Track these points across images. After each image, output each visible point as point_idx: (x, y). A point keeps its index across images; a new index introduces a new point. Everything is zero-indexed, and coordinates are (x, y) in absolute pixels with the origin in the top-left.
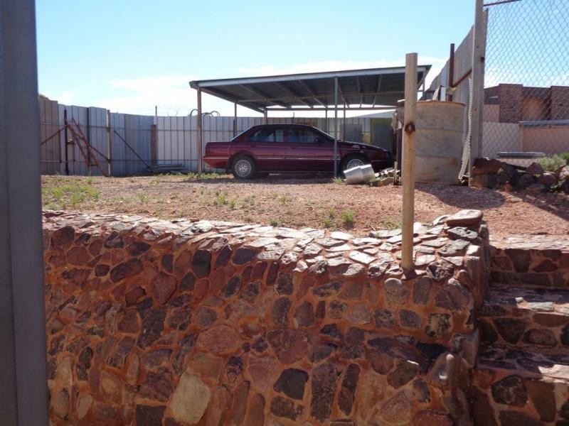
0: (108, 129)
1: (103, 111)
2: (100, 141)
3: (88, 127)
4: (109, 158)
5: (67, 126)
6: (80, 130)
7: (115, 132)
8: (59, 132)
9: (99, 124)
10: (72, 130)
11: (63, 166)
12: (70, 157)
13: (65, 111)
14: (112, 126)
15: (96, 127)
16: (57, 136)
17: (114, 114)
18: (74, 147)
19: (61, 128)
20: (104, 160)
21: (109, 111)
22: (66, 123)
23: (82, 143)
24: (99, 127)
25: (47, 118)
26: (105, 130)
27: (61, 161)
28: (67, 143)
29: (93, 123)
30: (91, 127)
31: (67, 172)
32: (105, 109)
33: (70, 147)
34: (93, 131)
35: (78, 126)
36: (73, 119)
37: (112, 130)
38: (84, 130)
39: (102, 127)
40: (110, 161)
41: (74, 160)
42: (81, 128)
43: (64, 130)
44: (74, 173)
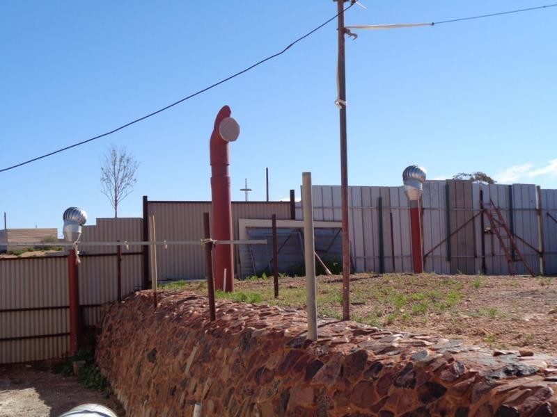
0: (539, 212)
1: (530, 188)
2: (528, 228)
3: (511, 210)
4: (540, 250)
5: (483, 211)
6: (499, 214)
7: (548, 214)
8: (473, 218)
9: (526, 206)
10: (490, 216)
11: (479, 262)
12: (488, 251)
13: (481, 192)
14: (544, 206)
15: (523, 210)
16: (471, 223)
17: (547, 191)
18: (492, 238)
19: (475, 214)
20: (535, 253)
21: (538, 187)
22: (482, 207)
23: (503, 232)
24: (526, 209)
25: (458, 202)
26: (534, 213)
27: (476, 257)
28: (484, 233)
29: (517, 205)
30: (515, 210)
31: (485, 271)
32: (533, 186)
33: (487, 237)
34: (518, 216)
35: (497, 210)
36: (491, 201)
37: (544, 213)
38: (505, 215)
39: (530, 210)
40: (541, 254)
41: (493, 255)
42: (501, 212)
43: (479, 216)
44: (493, 273)
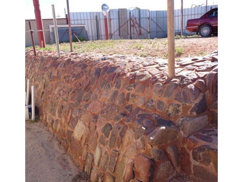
0: (149, 18)
2: (145, 24)
3: (140, 18)
4: (149, 31)
5: (131, 19)
6: (136, 20)
7: (152, 19)
8: (127, 21)
9: (145, 17)
10: (133, 21)
11: (129, 36)
12: (132, 32)
13: (130, 12)
14: (150, 17)
15: (143, 18)
16: (127, 23)
17: (151, 11)
18: (134, 28)
19: (128, 20)
20: (147, 32)
21: (149, 10)
22: (130, 18)
23: (137, 26)
24: (145, 18)
25: (122, 16)
26: (147, 19)
27: (128, 34)
28: (131, 26)
29: (142, 16)
30: (141, 18)
31: (131, 38)
32: (147, 10)
33: (132, 28)
34: (142, 20)
35: (135, 18)
36: (133, 15)
37: (150, 19)
38: (138, 20)
39: (146, 18)
40: (149, 32)
41: (134, 33)
43: (129, 21)
44: (134, 39)
